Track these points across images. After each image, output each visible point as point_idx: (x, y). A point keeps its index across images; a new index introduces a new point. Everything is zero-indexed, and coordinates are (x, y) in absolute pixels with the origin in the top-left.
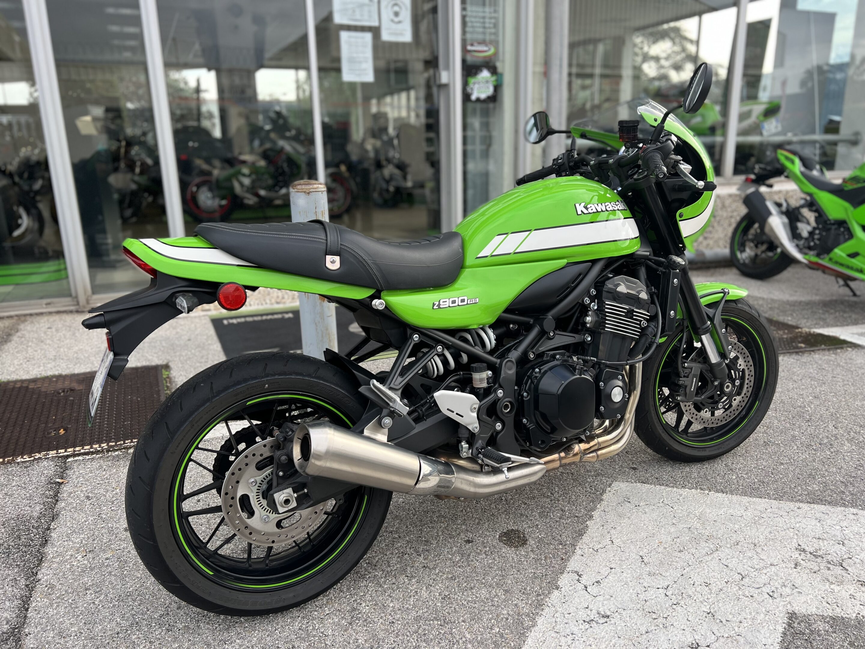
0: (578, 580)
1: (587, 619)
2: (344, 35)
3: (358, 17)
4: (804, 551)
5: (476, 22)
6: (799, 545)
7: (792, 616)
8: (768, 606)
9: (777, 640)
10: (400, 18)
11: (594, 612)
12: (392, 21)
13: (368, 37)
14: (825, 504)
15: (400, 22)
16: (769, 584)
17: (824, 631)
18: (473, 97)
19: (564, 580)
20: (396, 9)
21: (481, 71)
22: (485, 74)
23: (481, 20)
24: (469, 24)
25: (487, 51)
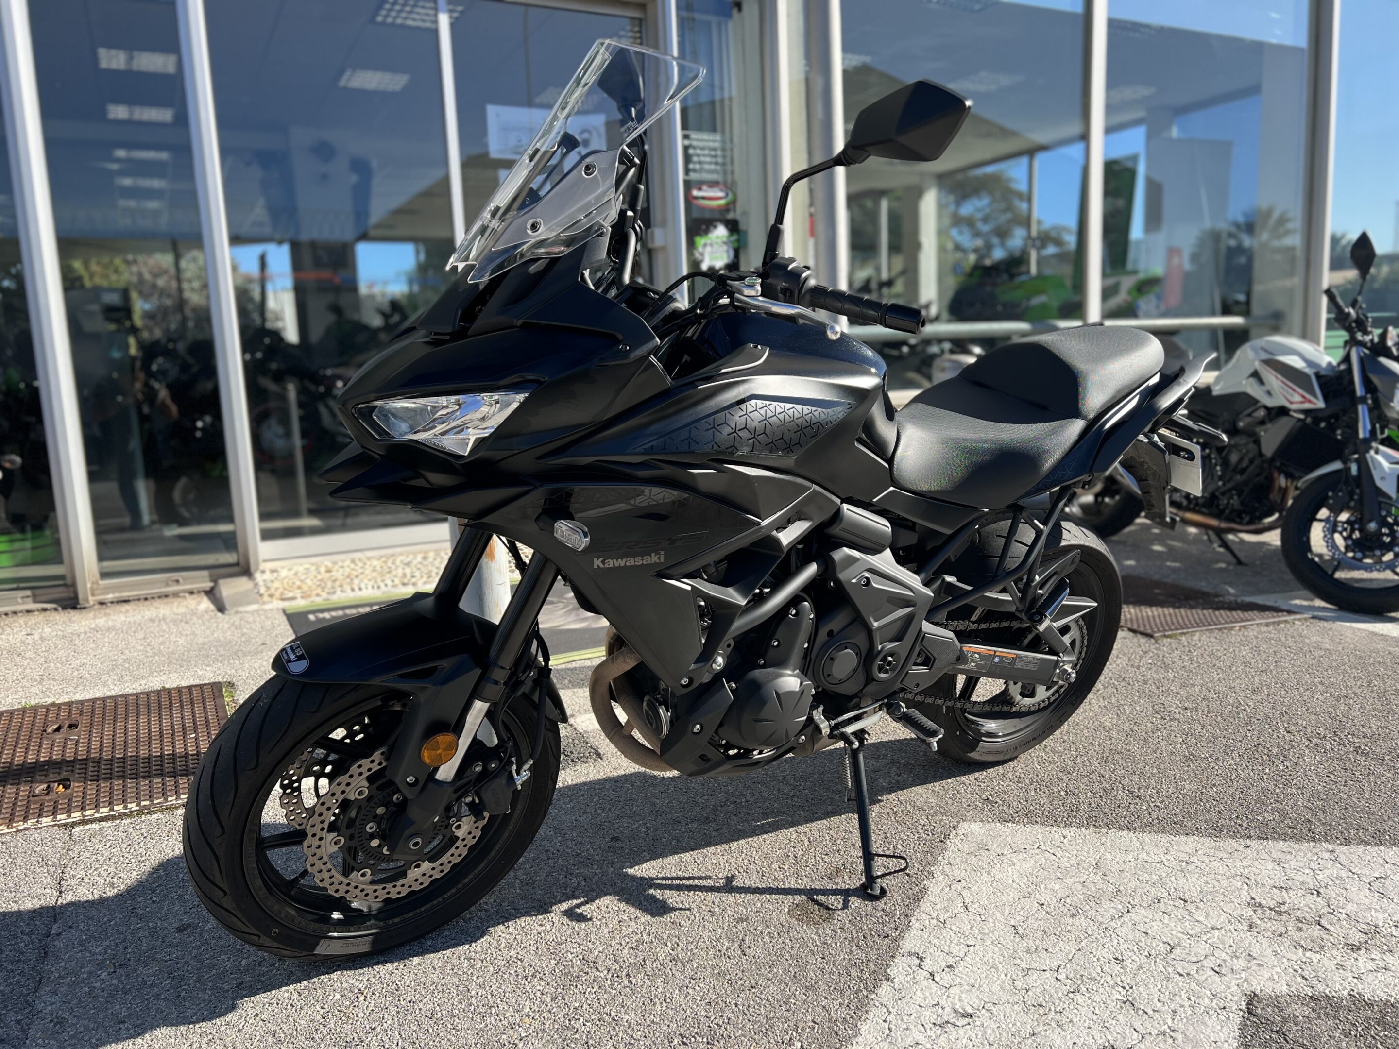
0: (920, 966)
1: (939, 1020)
4: (1260, 905)
5: (705, 156)
6: (1252, 898)
7: (1252, 999)
8: (1215, 986)
9: (1232, 1034)
11: (948, 1010)
14: (1285, 840)
16: (1213, 955)
17: (1303, 1017)
18: (704, 267)
19: (899, 968)
21: (715, 227)
22: (721, 231)
23: (711, 152)
24: (695, 159)
25: (722, 198)
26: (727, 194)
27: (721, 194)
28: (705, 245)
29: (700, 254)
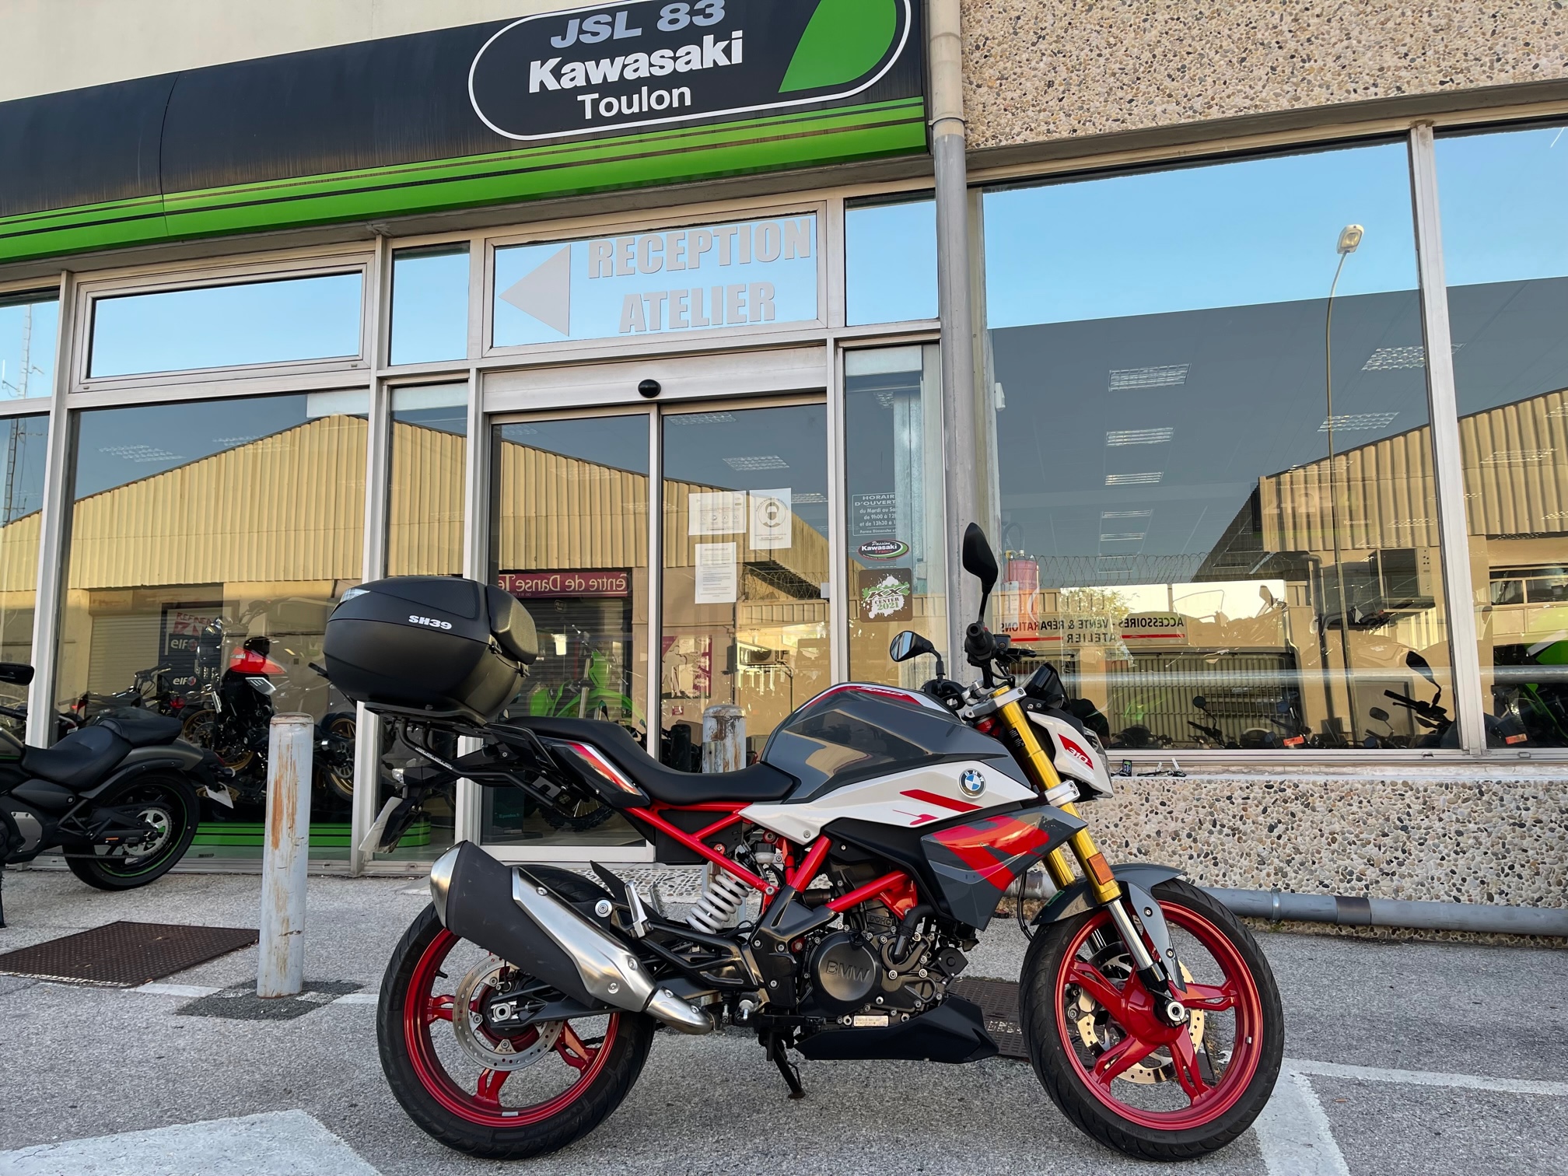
2: (699, 548)
3: (719, 524)
10: (777, 520)
12: (766, 524)
13: (731, 547)
15: (776, 525)
20: (772, 509)
22: (891, 581)
23: (884, 510)
24: (865, 518)
25: (894, 550)
26: (899, 547)
27: (892, 547)
28: (873, 594)
29: (866, 603)
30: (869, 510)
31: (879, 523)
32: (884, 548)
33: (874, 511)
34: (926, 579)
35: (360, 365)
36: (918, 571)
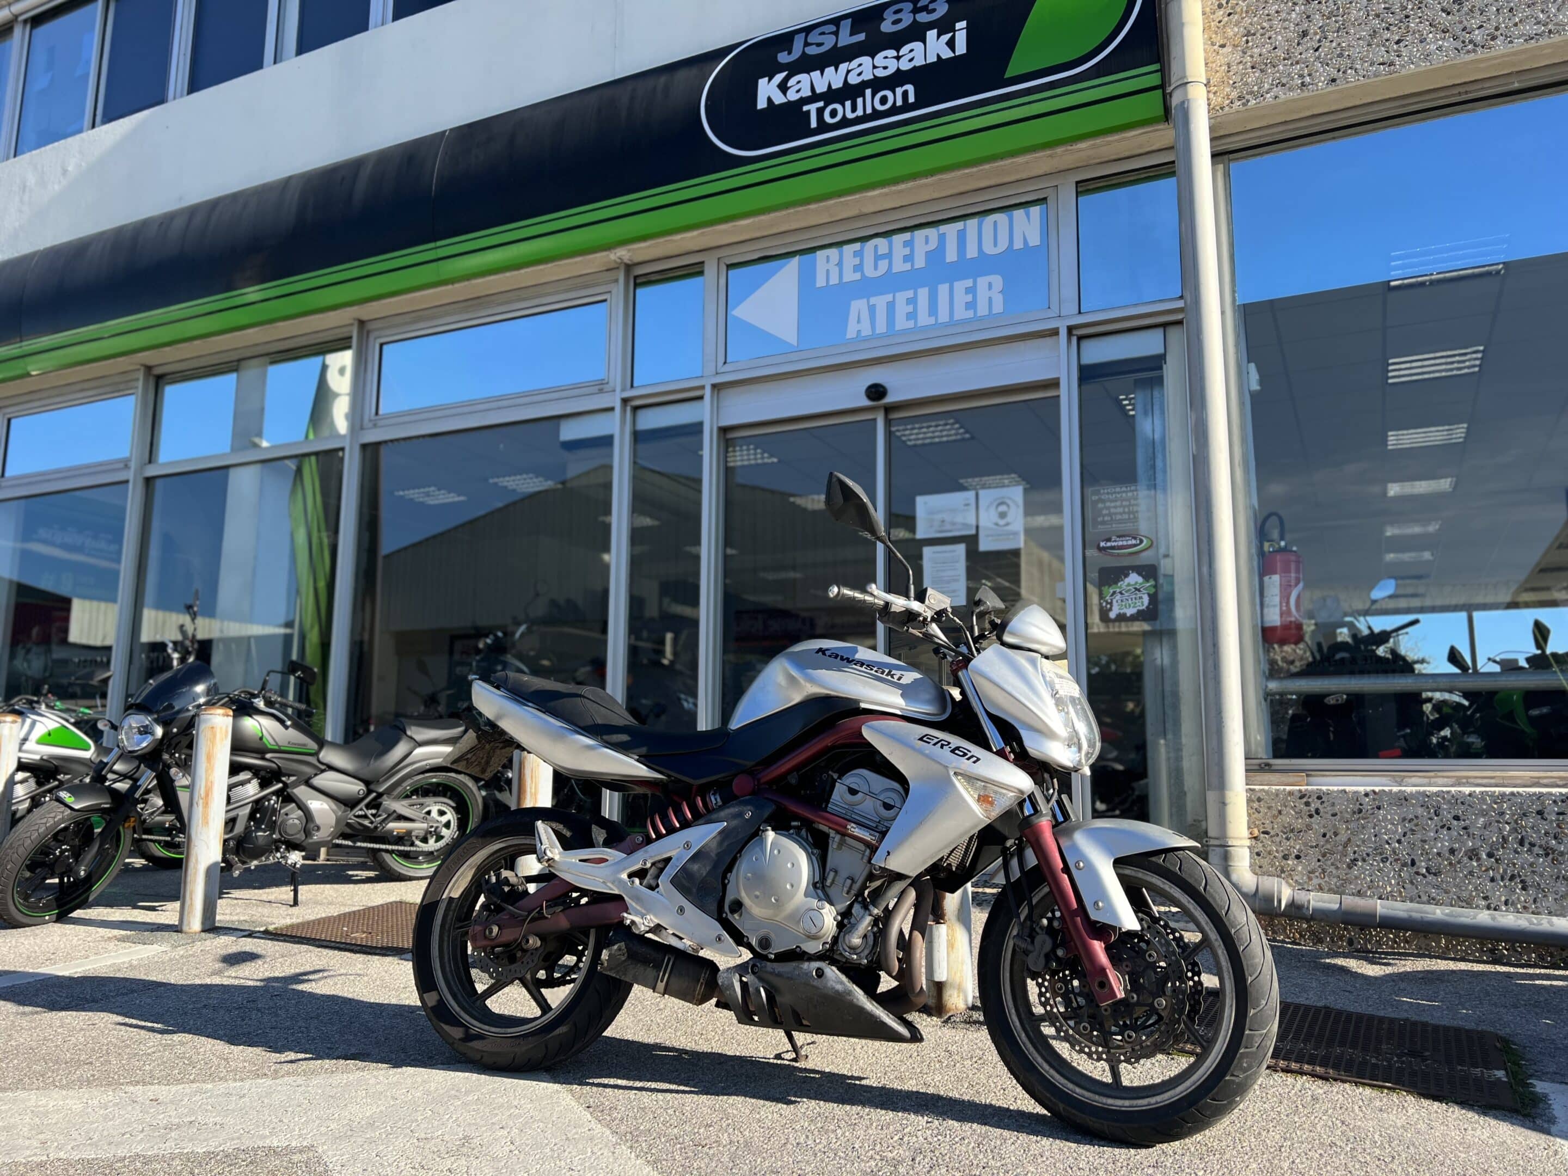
2: (927, 551)
3: (948, 527)
5: (1115, 507)
10: (1009, 519)
12: (996, 524)
13: (960, 549)
15: (1007, 524)
18: (1112, 615)
20: (1003, 508)
21: (1127, 575)
22: (1134, 578)
23: (1124, 503)
24: (1105, 512)
25: (1135, 545)
26: (1141, 541)
27: (1134, 542)
28: (1114, 593)
29: (1107, 603)
30: (1108, 504)
31: (1119, 517)
32: (1125, 543)
33: (1113, 504)
34: (1172, 576)
35: (606, 388)
36: (1165, 566)
